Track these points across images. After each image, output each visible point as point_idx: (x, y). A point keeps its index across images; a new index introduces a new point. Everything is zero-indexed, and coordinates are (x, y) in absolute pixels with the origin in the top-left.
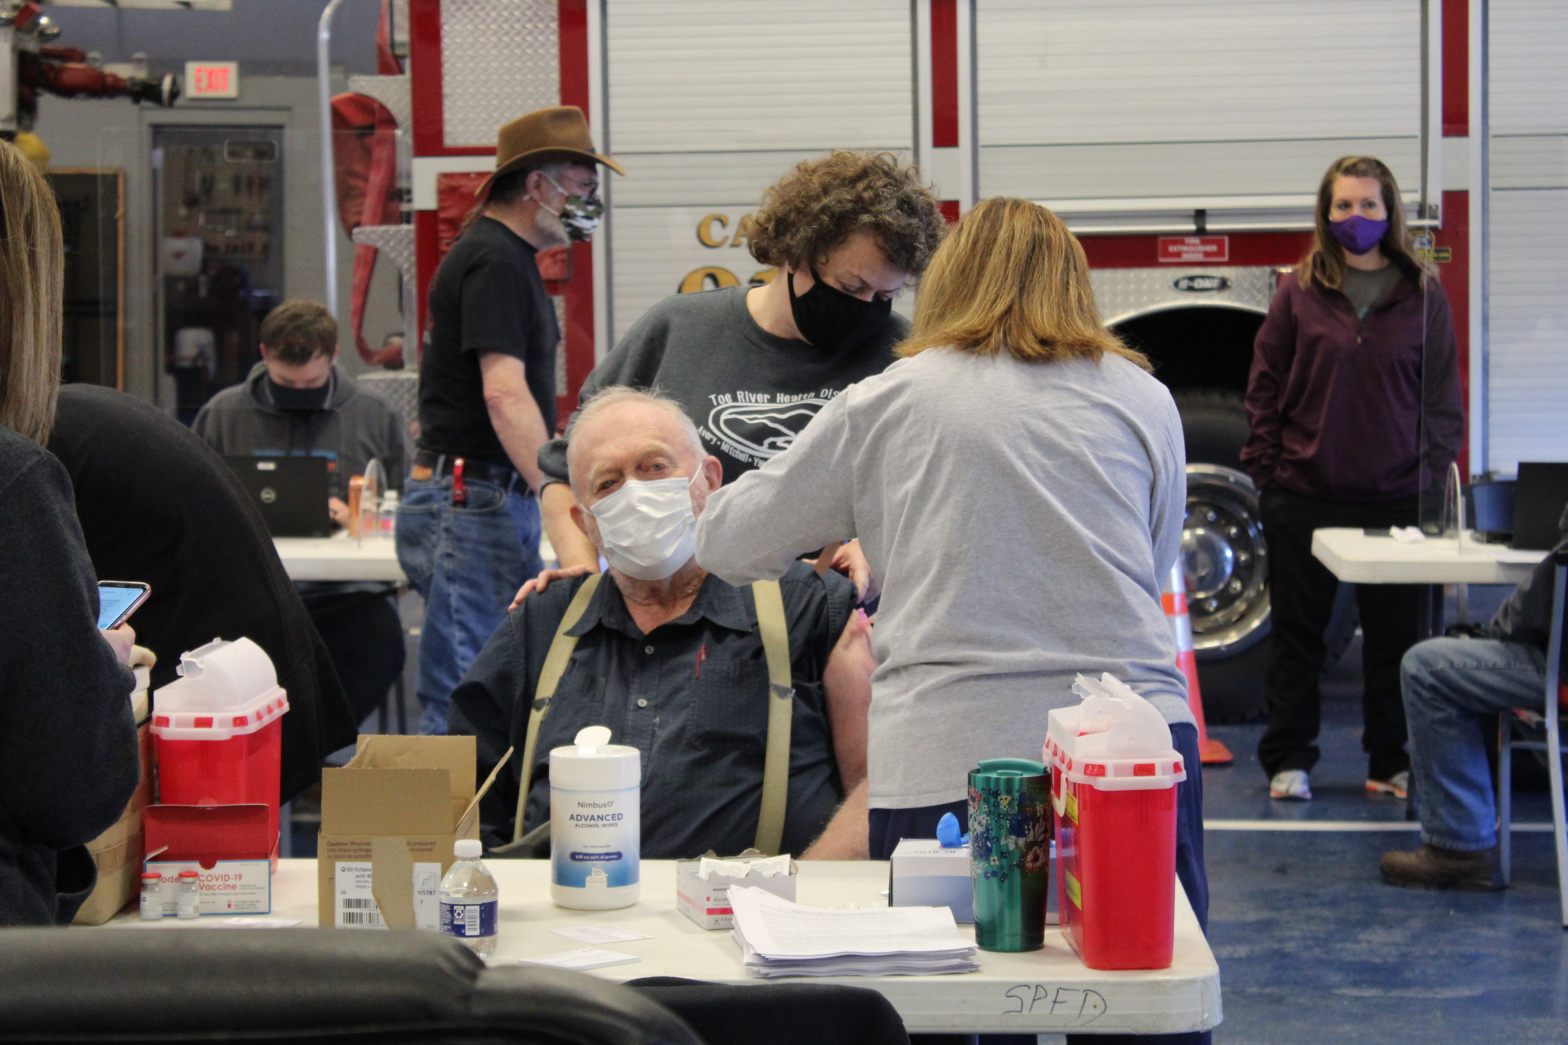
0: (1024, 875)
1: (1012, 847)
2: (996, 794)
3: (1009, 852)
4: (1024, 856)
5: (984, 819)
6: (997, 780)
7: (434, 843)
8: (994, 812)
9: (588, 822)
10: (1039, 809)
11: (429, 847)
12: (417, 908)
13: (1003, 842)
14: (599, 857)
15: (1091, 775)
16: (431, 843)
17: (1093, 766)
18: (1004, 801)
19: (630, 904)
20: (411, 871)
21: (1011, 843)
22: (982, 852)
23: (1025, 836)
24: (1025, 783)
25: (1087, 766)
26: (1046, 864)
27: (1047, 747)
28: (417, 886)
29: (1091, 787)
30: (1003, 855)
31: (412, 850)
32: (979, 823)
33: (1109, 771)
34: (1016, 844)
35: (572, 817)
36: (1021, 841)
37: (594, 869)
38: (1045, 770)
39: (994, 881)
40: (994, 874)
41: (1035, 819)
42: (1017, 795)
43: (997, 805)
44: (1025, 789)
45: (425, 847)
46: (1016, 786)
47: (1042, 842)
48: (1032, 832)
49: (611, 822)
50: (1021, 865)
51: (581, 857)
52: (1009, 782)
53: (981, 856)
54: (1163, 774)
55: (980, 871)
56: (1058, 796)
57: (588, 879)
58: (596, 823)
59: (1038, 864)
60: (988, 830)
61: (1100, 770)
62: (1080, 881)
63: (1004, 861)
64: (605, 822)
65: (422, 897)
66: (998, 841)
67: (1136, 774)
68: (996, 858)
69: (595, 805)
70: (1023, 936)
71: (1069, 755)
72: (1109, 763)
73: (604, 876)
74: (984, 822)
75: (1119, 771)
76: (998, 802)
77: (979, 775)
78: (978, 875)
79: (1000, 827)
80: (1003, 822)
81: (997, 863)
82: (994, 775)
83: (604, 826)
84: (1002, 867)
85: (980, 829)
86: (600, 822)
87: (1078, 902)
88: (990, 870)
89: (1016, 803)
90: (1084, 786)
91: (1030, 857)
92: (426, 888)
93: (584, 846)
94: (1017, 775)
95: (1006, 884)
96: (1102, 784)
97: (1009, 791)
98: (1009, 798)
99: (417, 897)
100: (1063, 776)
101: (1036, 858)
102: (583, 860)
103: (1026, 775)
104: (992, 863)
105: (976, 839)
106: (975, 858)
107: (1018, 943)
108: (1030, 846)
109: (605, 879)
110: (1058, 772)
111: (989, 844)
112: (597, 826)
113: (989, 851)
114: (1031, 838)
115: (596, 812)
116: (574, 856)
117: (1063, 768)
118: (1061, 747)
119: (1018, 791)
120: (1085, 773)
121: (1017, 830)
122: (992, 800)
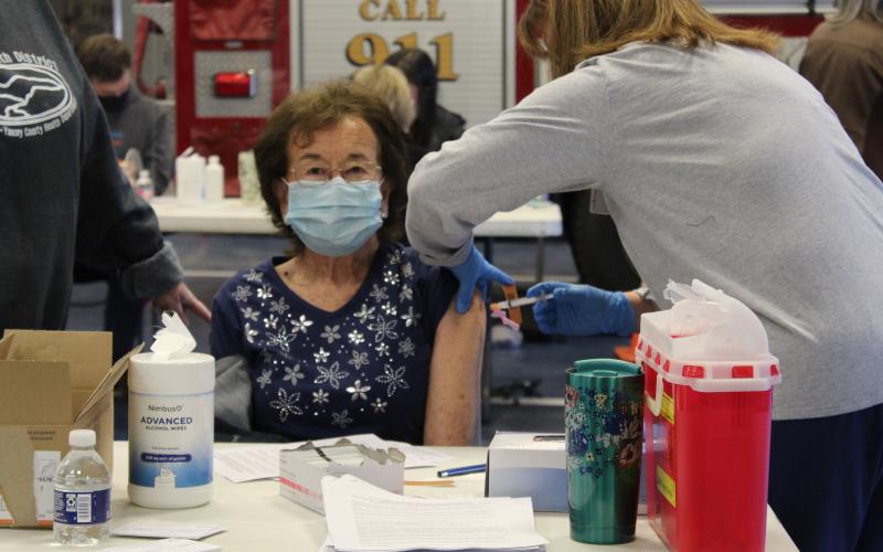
0: (617, 473)
1: (607, 444)
2: (592, 393)
3: (604, 449)
4: (618, 453)
5: (580, 416)
6: (593, 379)
7: (54, 433)
8: (592, 411)
9: (157, 425)
10: (634, 407)
11: (49, 436)
12: (37, 494)
13: (598, 439)
14: (168, 458)
15: (689, 376)
16: (50, 433)
17: (692, 367)
18: (600, 399)
19: (202, 503)
20: (31, 459)
21: (606, 440)
22: (577, 448)
23: (620, 433)
24: (621, 384)
25: (685, 367)
26: (639, 460)
27: (640, 348)
28: (38, 473)
29: (688, 388)
30: (598, 451)
31: (32, 439)
32: (576, 421)
33: (708, 373)
34: (611, 441)
35: (143, 420)
36: (616, 439)
37: (162, 470)
38: (639, 372)
39: (588, 477)
40: (589, 469)
41: (629, 418)
42: (612, 394)
43: (593, 404)
44: (620, 390)
45: (45, 436)
46: (612, 386)
47: (636, 439)
48: (626, 430)
49: (180, 425)
50: (616, 462)
51: (151, 458)
52: (605, 382)
53: (577, 452)
54: (762, 376)
55: (575, 467)
56: (654, 397)
57: (157, 479)
58: (166, 426)
59: (632, 460)
60: (584, 427)
61: (699, 372)
62: (675, 478)
63: (599, 458)
64: (173, 425)
65: (41, 483)
66: (594, 438)
67: (734, 376)
68: (591, 454)
69: (164, 409)
70: (615, 528)
71: (665, 356)
72: (707, 365)
73: (172, 477)
74: (580, 420)
75: (718, 373)
76: (595, 401)
77: (576, 374)
78: (573, 471)
79: (596, 425)
80: (598, 420)
81: (592, 459)
82: (590, 375)
83: (173, 429)
84: (597, 463)
85: (576, 427)
86: (169, 426)
87: (672, 500)
88: (585, 466)
89: (612, 402)
90: (681, 386)
91: (624, 454)
92: (46, 475)
93: (154, 448)
94: (612, 374)
95: (600, 480)
96: (700, 385)
97: (605, 390)
98: (605, 397)
99: (37, 484)
100: (660, 377)
101: (629, 455)
102: (153, 461)
103: (621, 375)
104: (588, 459)
105: (573, 435)
106: (571, 453)
107: (611, 535)
108: (624, 443)
109: (173, 480)
110: (653, 374)
111: (584, 441)
112: (166, 429)
113: (585, 447)
114: (625, 436)
115: (165, 415)
116: (144, 456)
117: (659, 369)
118: (656, 349)
119: (613, 391)
120: (683, 375)
121: (612, 428)
122: (589, 398)
